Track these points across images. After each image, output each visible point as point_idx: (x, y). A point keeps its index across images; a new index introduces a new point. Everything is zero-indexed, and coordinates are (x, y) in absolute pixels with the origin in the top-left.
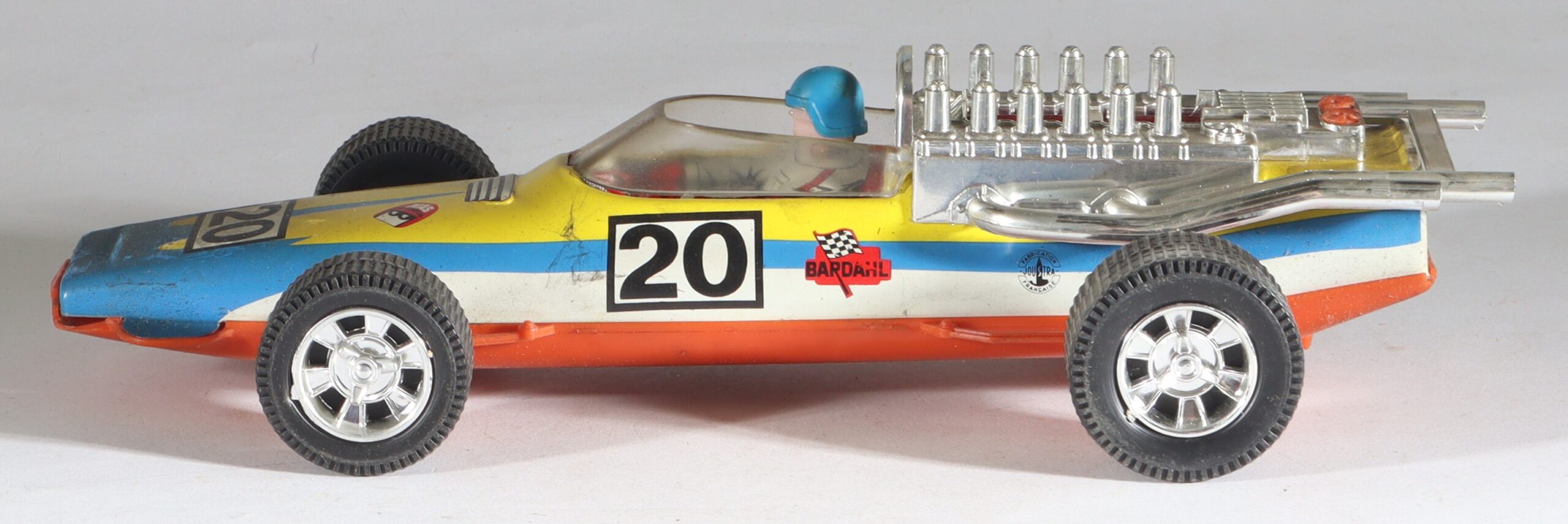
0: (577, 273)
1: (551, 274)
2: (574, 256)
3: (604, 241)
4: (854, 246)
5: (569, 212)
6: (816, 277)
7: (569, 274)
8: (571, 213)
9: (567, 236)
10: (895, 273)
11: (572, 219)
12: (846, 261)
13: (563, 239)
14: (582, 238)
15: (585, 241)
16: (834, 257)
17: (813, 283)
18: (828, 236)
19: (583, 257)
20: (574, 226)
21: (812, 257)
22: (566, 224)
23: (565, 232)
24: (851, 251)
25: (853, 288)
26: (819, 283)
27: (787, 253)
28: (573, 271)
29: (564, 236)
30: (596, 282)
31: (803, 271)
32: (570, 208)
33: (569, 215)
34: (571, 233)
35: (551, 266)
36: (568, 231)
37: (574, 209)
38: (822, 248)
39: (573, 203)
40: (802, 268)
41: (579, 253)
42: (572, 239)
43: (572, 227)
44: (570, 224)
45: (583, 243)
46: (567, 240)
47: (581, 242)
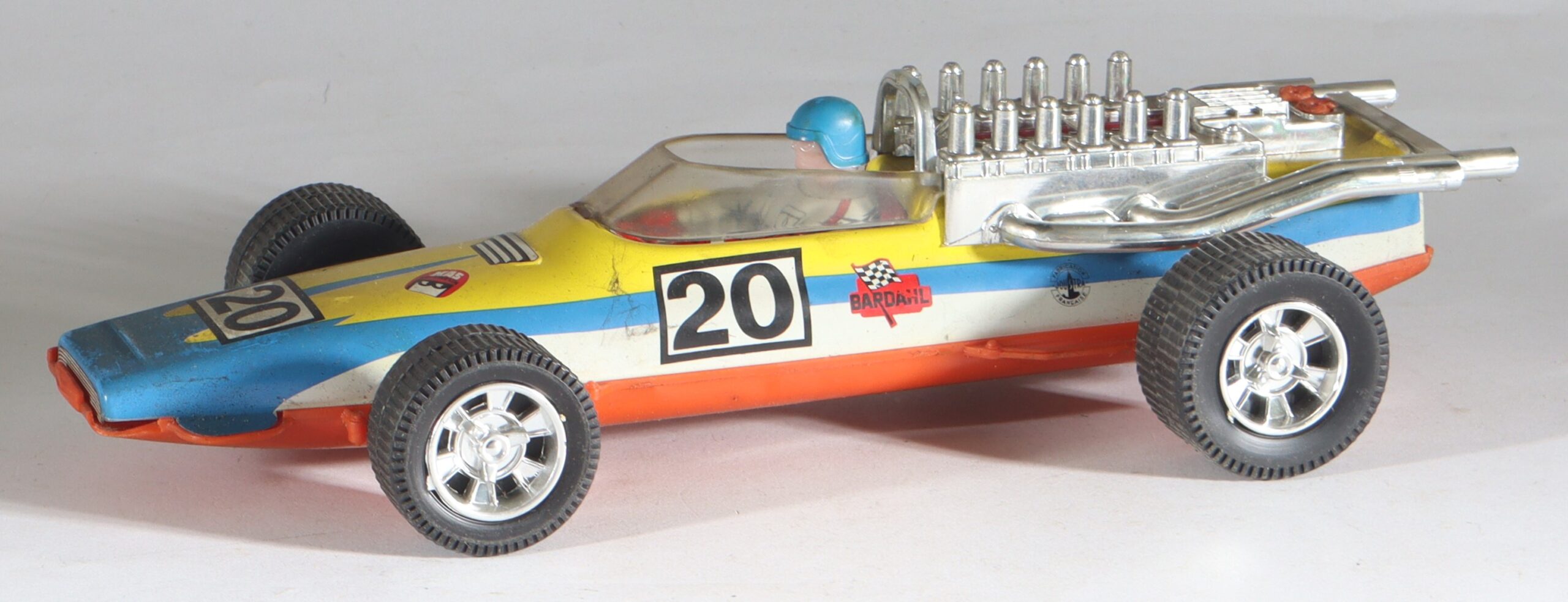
0: (630, 328)
1: (606, 331)
2: (626, 311)
3: (651, 292)
4: (893, 275)
5: (610, 266)
6: (861, 310)
7: (623, 329)
8: (613, 267)
9: (615, 291)
10: (935, 298)
11: (615, 273)
12: (887, 290)
13: (610, 294)
14: (630, 292)
15: (633, 294)
16: (876, 288)
17: (858, 316)
18: (866, 268)
19: (635, 310)
20: (620, 280)
21: (855, 290)
22: (610, 279)
23: (611, 286)
24: (890, 281)
25: (897, 317)
26: (865, 315)
27: (831, 288)
28: (626, 326)
29: (612, 291)
30: (650, 335)
31: (848, 305)
32: (611, 261)
33: (612, 269)
34: (618, 287)
35: (604, 323)
36: (614, 286)
37: (615, 262)
38: (863, 281)
39: (613, 256)
40: (847, 301)
41: (630, 307)
42: (620, 293)
43: (617, 281)
44: (615, 277)
45: (632, 296)
46: (615, 295)
47: (629, 295)
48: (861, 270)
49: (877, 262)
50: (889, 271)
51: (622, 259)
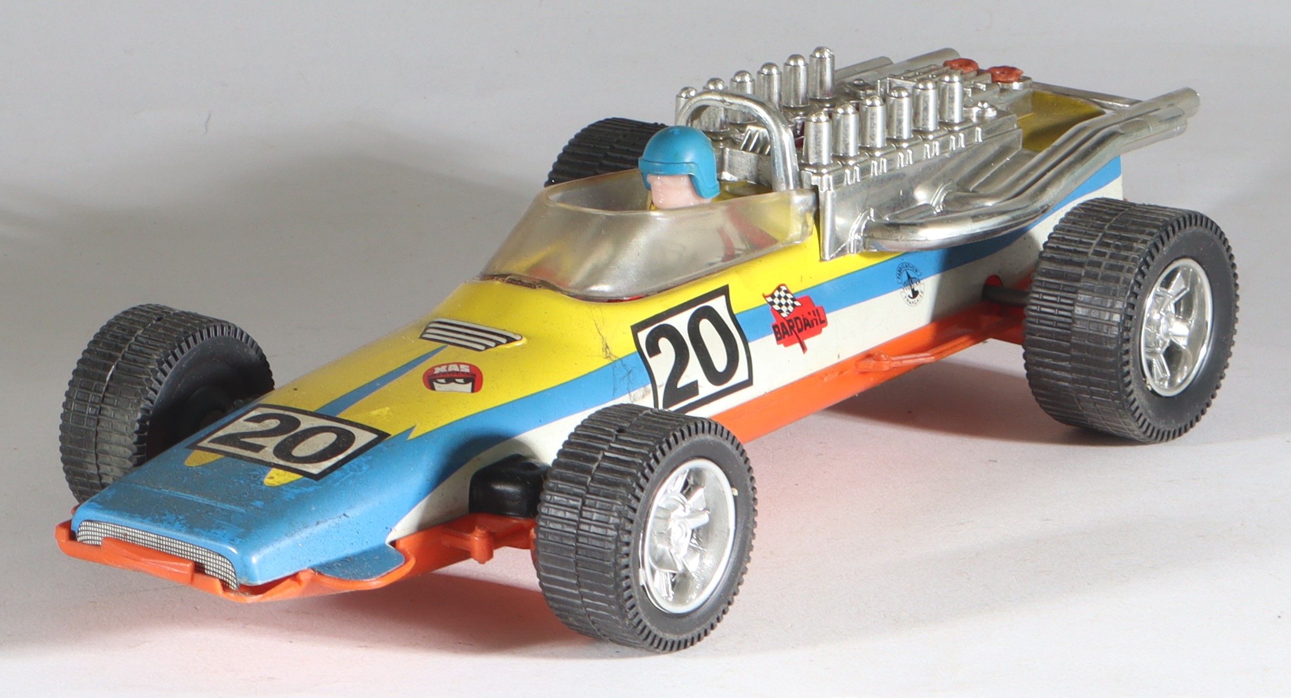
0: (632, 393)
2: (625, 377)
3: (635, 352)
4: (793, 300)
5: (596, 331)
6: (783, 340)
7: (628, 395)
8: (599, 332)
9: (609, 357)
10: (830, 317)
11: (603, 339)
12: (795, 317)
13: (607, 362)
14: (620, 356)
15: (624, 357)
16: (787, 315)
17: (782, 346)
18: (773, 296)
19: (631, 375)
20: (608, 345)
21: (772, 321)
22: (601, 346)
23: (605, 353)
24: (794, 305)
25: (807, 342)
26: (786, 345)
27: (756, 322)
28: (629, 392)
29: (607, 357)
30: (646, 398)
31: (773, 337)
32: (595, 326)
33: (599, 335)
34: (610, 353)
35: (614, 393)
36: (606, 352)
37: (599, 326)
38: (775, 309)
39: (595, 321)
40: (771, 334)
41: (625, 372)
42: (614, 359)
43: (607, 347)
44: (604, 343)
45: (623, 360)
46: (611, 361)
47: (621, 359)
48: (770, 299)
49: (779, 289)
50: (789, 296)
51: (603, 322)
